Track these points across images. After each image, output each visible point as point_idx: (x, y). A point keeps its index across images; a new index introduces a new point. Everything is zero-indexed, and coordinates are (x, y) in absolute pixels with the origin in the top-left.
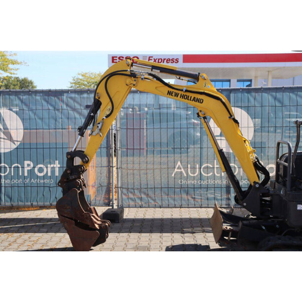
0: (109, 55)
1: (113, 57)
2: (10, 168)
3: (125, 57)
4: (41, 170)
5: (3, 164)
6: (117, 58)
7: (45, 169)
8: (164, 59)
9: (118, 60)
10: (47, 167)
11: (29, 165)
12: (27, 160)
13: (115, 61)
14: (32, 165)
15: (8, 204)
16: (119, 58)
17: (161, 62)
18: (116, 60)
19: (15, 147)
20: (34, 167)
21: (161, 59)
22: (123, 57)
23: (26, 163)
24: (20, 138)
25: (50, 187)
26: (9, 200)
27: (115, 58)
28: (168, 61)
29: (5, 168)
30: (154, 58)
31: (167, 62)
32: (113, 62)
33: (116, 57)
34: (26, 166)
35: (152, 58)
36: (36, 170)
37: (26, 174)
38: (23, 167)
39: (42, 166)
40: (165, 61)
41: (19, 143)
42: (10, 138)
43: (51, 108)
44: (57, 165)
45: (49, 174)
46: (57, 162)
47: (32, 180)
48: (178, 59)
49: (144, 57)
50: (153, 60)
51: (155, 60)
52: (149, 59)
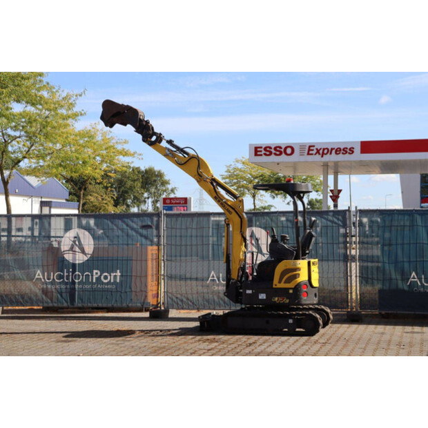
0: (250, 145)
1: (256, 148)
2: (83, 275)
3: (273, 147)
4: (106, 278)
5: (77, 273)
6: (262, 149)
7: (109, 277)
8: (332, 149)
9: (263, 152)
10: (110, 275)
11: (97, 273)
12: (95, 269)
13: (259, 153)
14: (99, 274)
15: (80, 305)
16: (265, 149)
17: (326, 154)
18: (261, 151)
19: (87, 259)
20: (101, 275)
21: (328, 149)
22: (270, 148)
23: (95, 271)
24: (91, 252)
25: (112, 292)
26: (81, 302)
27: (259, 149)
28: (338, 151)
29: (79, 275)
30: (316, 147)
31: (336, 153)
32: (256, 155)
33: (261, 147)
34: (94, 274)
35: (314, 148)
36: (102, 277)
37: (94, 281)
38: (92, 276)
39: (106, 274)
40: (334, 151)
41: (89, 256)
42: (83, 252)
43: (115, 227)
44: (118, 274)
45: (112, 281)
46: (118, 271)
47: (99, 286)
48: (353, 148)
49: (302, 146)
50: (315, 151)
51: (318, 151)
52: (309, 150)
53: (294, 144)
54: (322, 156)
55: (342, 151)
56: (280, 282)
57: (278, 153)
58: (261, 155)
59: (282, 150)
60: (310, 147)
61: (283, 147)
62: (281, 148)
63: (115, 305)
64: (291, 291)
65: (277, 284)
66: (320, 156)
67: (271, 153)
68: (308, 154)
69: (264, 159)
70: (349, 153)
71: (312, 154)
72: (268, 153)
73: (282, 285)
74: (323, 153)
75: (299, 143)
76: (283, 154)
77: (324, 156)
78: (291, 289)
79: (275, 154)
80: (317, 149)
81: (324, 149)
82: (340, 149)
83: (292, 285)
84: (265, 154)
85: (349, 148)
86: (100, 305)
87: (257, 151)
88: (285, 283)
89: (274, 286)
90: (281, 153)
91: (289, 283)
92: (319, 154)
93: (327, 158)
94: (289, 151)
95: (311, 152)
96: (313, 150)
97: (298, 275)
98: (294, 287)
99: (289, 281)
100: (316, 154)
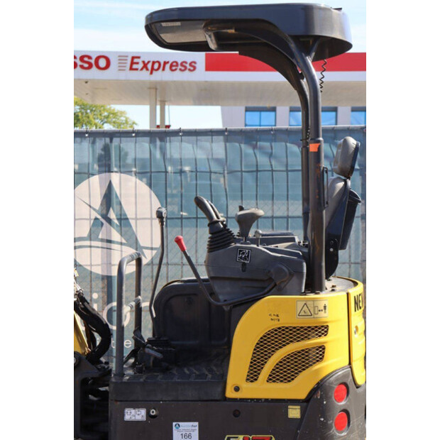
8: (165, 63)
17: (158, 70)
28: (174, 66)
30: (142, 59)
31: (171, 69)
35: (140, 61)
48: (195, 63)
49: (122, 57)
50: (141, 65)
51: (145, 66)
52: (132, 63)
53: (110, 52)
54: (151, 73)
55: (180, 67)
56: (253, 376)
57: (86, 65)
59: (93, 61)
60: (133, 58)
61: (94, 58)
62: (90, 57)
64: (294, 413)
68: (131, 69)
70: (190, 70)
71: (137, 69)
73: (263, 389)
74: (153, 69)
75: (116, 52)
76: (94, 67)
77: (154, 72)
78: (294, 402)
80: (144, 62)
81: (154, 63)
82: (177, 63)
85: (189, 62)
88: (272, 378)
89: (230, 393)
90: (90, 66)
91: (289, 379)
92: (147, 69)
93: (159, 76)
94: (102, 63)
95: (135, 66)
96: (137, 63)
97: (320, 352)
98: (302, 395)
99: (285, 372)
100: (142, 69)
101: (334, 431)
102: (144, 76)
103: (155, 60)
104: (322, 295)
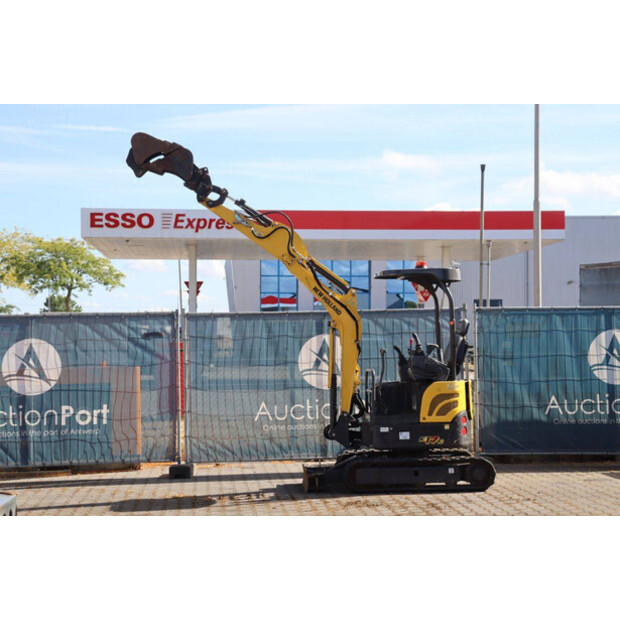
0: (83, 210)
1: (93, 215)
2: (42, 415)
3: (120, 215)
4: (84, 417)
5: (32, 411)
6: (103, 217)
7: (90, 417)
8: (211, 221)
9: (105, 221)
10: (92, 414)
11: (68, 411)
12: (65, 404)
13: (97, 223)
14: (72, 412)
15: (39, 464)
16: (108, 217)
17: (203, 227)
18: (101, 220)
19: (49, 388)
20: (74, 415)
21: (205, 220)
22: (116, 215)
23: (64, 408)
24: (57, 377)
26: (40, 458)
27: (97, 217)
28: (220, 224)
29: (36, 415)
30: (187, 216)
31: (217, 227)
32: (93, 225)
33: (101, 214)
34: (63, 412)
35: (184, 218)
36: (77, 417)
37: (63, 423)
38: (60, 415)
39: (84, 412)
40: (214, 224)
42: (42, 375)
43: (97, 337)
44: (105, 411)
45: (95, 422)
46: (105, 406)
47: (72, 431)
49: (166, 215)
50: (186, 223)
51: (190, 223)
52: (177, 221)
53: (153, 210)
54: (197, 231)
55: (226, 225)
56: (430, 414)
57: (128, 224)
58: (101, 226)
59: (135, 219)
60: (178, 216)
61: (137, 216)
62: (132, 216)
63: (102, 461)
64: (447, 427)
65: (425, 417)
66: (194, 230)
67: (117, 224)
68: (176, 226)
69: (106, 232)
71: (181, 227)
72: (112, 223)
73: (435, 419)
74: (198, 226)
75: (161, 210)
76: (137, 225)
77: (200, 230)
78: (447, 423)
79: (124, 225)
80: (189, 220)
81: (199, 220)
83: (448, 418)
84: (108, 225)
86: (75, 462)
87: (94, 219)
88: (438, 414)
89: (422, 420)
90: (133, 224)
91: (444, 414)
92: (192, 227)
93: (204, 234)
94: (145, 221)
95: (179, 224)
96: (182, 221)
97: (455, 404)
98: (450, 420)
99: (443, 412)
100: (187, 227)
101: (461, 434)
102: (189, 234)
103: (201, 217)
104: (456, 381)
